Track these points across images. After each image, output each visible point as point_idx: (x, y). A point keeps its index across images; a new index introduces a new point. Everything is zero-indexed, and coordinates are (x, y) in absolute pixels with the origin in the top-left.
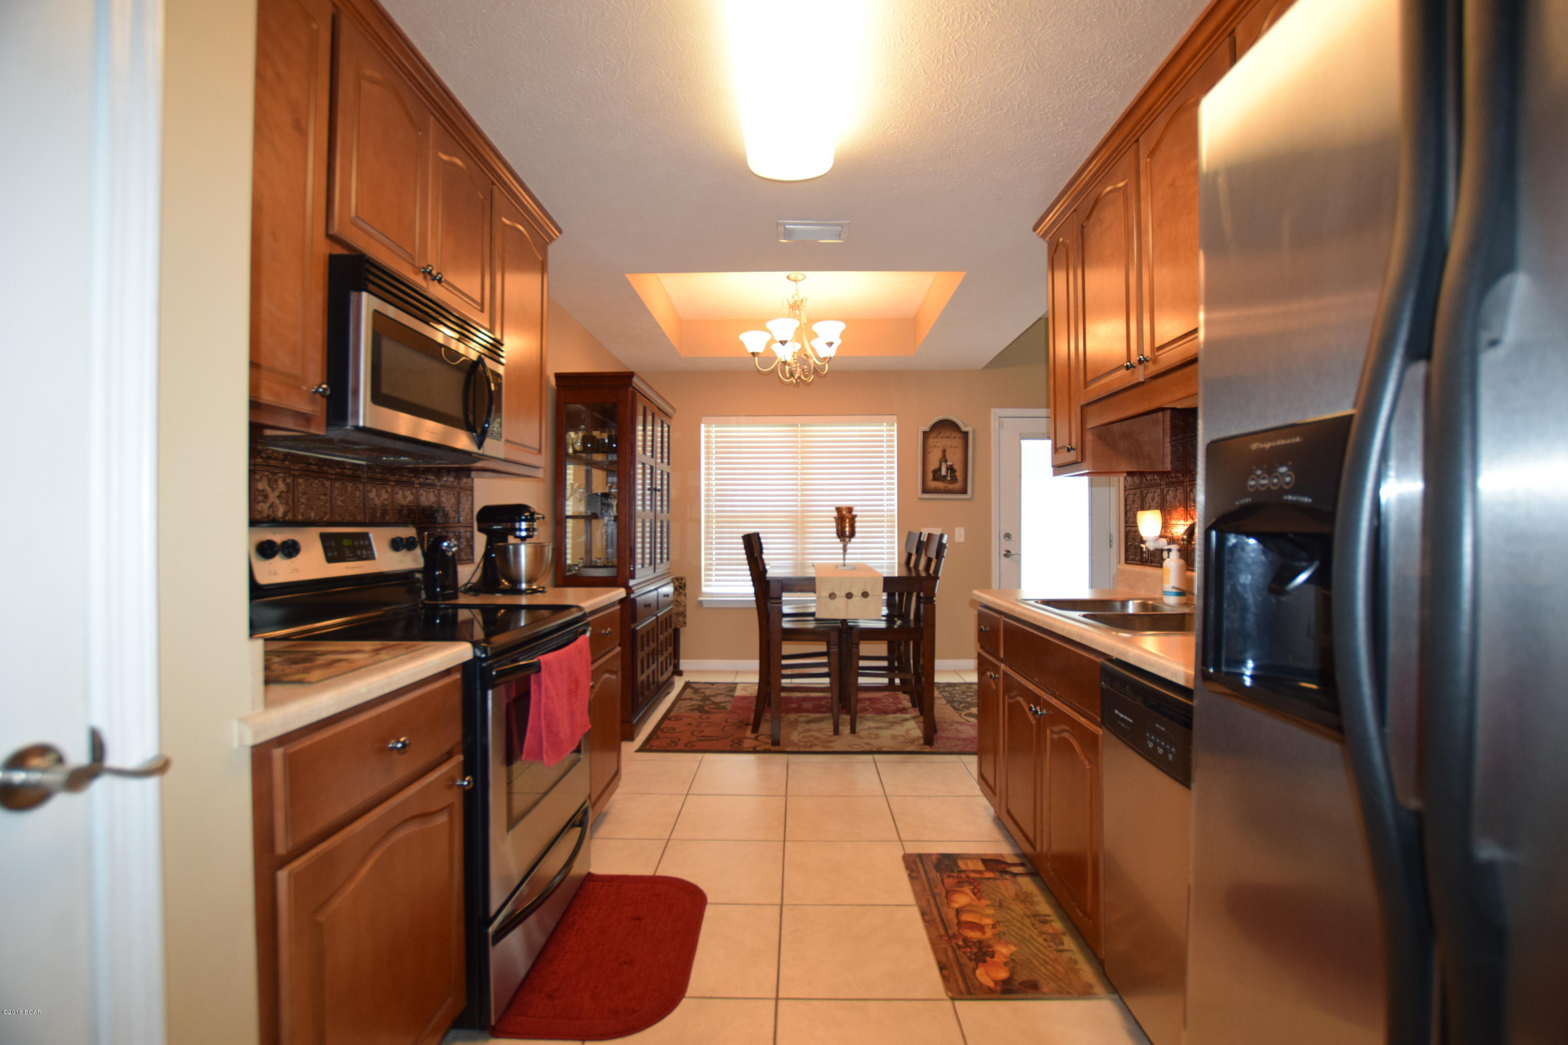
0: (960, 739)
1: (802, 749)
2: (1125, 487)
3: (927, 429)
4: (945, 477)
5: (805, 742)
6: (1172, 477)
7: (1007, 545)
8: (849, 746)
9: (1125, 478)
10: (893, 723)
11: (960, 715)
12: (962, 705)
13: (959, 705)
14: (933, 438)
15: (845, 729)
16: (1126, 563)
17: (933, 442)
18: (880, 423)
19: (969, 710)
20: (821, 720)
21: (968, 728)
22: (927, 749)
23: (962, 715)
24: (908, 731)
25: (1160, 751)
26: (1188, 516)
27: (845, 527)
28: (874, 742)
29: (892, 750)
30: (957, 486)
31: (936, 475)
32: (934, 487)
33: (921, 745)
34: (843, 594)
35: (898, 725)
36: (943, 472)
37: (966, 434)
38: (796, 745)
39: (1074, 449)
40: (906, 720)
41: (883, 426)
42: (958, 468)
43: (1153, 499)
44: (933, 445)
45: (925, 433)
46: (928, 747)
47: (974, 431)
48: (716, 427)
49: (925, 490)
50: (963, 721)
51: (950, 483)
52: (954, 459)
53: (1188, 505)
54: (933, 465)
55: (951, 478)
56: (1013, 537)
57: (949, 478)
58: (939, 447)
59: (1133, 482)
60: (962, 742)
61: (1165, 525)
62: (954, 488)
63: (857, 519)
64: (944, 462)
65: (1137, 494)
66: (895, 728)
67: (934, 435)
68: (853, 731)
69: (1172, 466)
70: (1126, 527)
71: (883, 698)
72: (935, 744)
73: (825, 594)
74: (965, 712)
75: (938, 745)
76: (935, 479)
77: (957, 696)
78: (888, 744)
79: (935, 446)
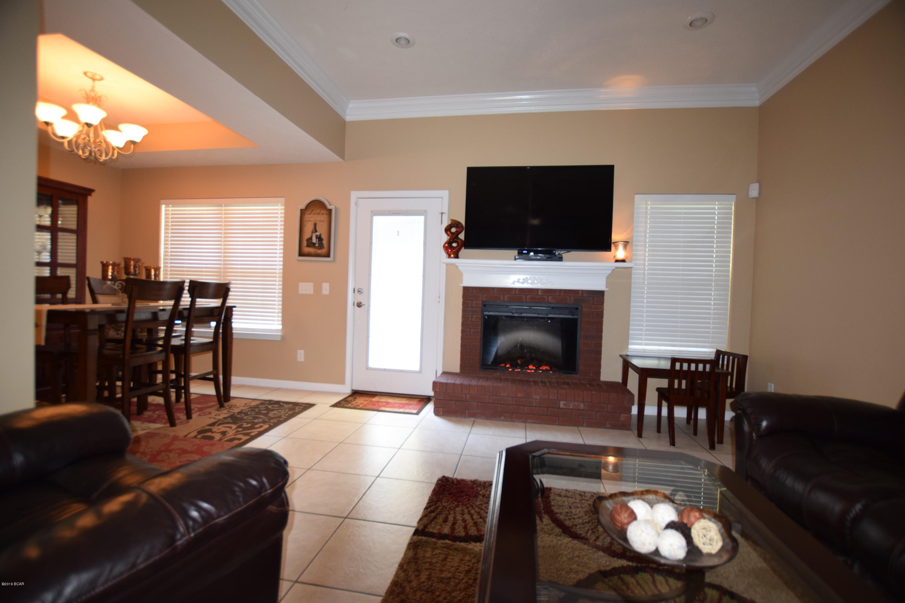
3: (303, 207)
4: (315, 244)
7: (360, 298)
14: (308, 214)
17: (308, 218)
18: (276, 203)
30: (324, 251)
31: (308, 242)
32: (307, 252)
36: (314, 240)
37: (330, 211)
41: (278, 206)
44: (308, 219)
45: (301, 210)
47: (336, 208)
48: (172, 207)
49: (301, 254)
51: (319, 249)
52: (322, 230)
55: (318, 245)
56: (364, 291)
57: (317, 245)
58: (312, 221)
62: (321, 252)
64: (315, 233)
67: (309, 212)
79: (309, 221)
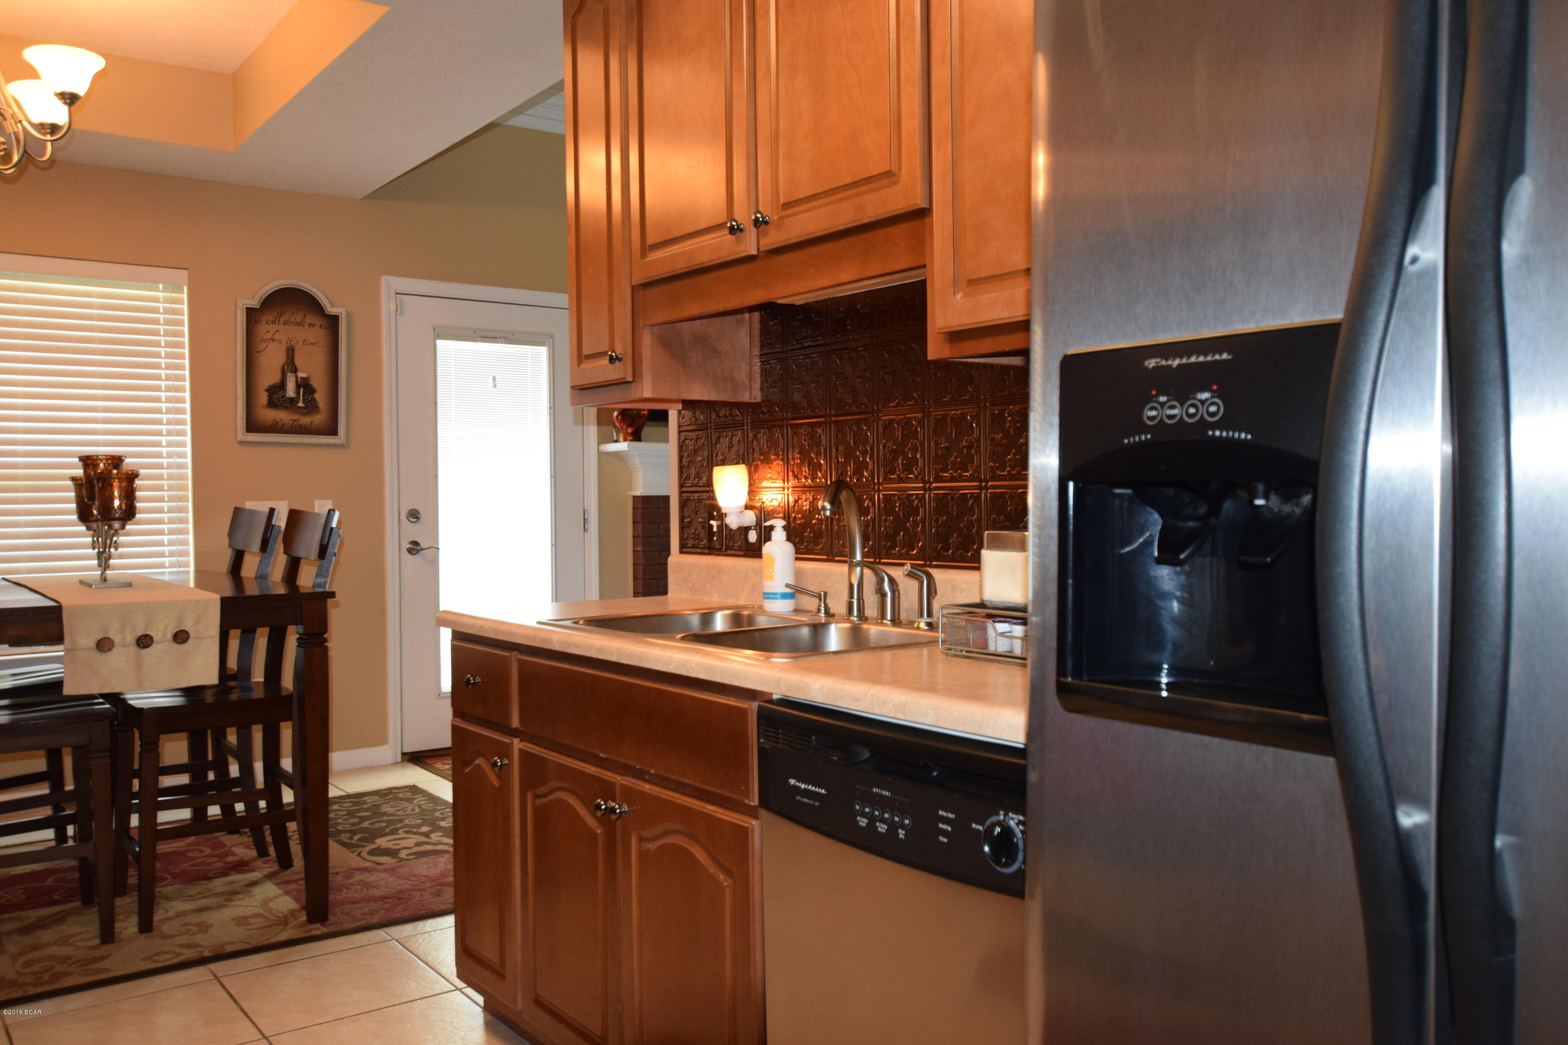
0: (375, 899)
1: (31, 991)
2: (680, 427)
3: (255, 303)
4: (293, 401)
5: (35, 973)
6: (763, 413)
7: (412, 531)
8: (144, 959)
9: (680, 412)
10: (230, 895)
11: (359, 855)
12: (356, 837)
13: (351, 838)
14: (267, 323)
15: (128, 926)
16: (681, 552)
17: (268, 331)
18: (152, 283)
19: (374, 843)
20: (61, 919)
21: (384, 875)
22: (318, 929)
23: (364, 854)
24: (265, 903)
25: (882, 828)
26: (790, 473)
27: (112, 499)
28: (199, 939)
29: (246, 947)
30: (319, 419)
31: (275, 396)
32: (270, 421)
33: (303, 925)
34: (131, 638)
35: (241, 896)
36: (291, 391)
37: (334, 320)
38: (14, 984)
39: (620, 360)
40: (254, 883)
41: (157, 290)
42: (320, 384)
43: (730, 447)
44: (268, 336)
45: (250, 312)
46: (318, 925)
47: (349, 316)
49: (252, 426)
50: (368, 864)
51: (304, 414)
52: (311, 364)
53: (790, 456)
54: (269, 376)
55: (304, 403)
56: (423, 515)
57: (301, 404)
58: (280, 341)
59: (694, 419)
60: (380, 904)
61: (753, 490)
62: (312, 423)
63: (138, 482)
64: (291, 372)
65: (701, 438)
66: (234, 903)
67: (269, 317)
68: (146, 926)
69: (762, 396)
70: (681, 493)
71: (189, 851)
72: (330, 917)
73: (87, 641)
74: (367, 849)
75: (337, 917)
76: (272, 404)
77: (340, 821)
78: (236, 937)
79: (272, 339)
